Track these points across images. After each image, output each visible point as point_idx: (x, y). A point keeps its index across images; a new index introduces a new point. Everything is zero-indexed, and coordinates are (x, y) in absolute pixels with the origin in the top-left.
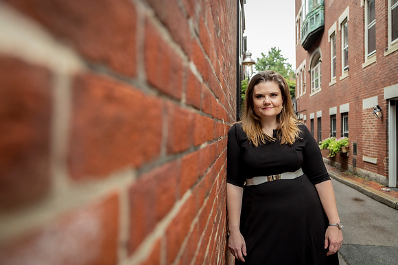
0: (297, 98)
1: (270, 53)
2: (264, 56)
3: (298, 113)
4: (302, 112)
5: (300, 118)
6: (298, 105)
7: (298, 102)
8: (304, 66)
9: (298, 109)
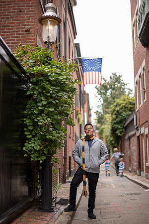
0: (137, 110)
3: (137, 127)
4: (143, 125)
5: (141, 133)
6: (138, 119)
7: (138, 115)
8: (144, 69)
9: (138, 123)
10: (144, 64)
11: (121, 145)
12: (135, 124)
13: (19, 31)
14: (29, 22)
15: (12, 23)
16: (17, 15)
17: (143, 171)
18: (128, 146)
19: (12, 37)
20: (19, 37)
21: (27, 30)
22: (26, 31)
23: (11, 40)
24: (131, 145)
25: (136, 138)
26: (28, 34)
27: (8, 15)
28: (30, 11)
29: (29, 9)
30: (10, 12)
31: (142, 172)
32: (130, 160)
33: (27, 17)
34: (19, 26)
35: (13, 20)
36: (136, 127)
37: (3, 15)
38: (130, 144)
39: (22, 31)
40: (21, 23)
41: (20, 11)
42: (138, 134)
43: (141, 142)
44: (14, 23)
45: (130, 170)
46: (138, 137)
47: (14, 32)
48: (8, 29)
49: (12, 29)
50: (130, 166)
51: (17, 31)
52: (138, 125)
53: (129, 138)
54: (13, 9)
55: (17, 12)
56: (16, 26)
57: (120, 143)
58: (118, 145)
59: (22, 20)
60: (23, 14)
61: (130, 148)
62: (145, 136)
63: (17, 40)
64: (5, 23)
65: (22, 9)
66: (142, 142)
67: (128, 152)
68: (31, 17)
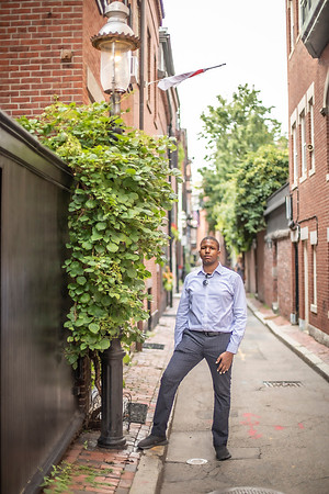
0: (293, 186)
1: (235, 97)
2: (223, 103)
3: (293, 225)
4: (306, 223)
5: (302, 239)
6: (295, 206)
7: (295, 197)
8: (311, 102)
9: (295, 215)
10: (311, 92)
11: (256, 251)
12: (288, 216)
13: (48, 61)
14: (70, 41)
15: (31, 42)
16: (43, 23)
17: (304, 319)
18: (272, 256)
19: (33, 74)
20: (49, 74)
21: (67, 59)
22: (63, 60)
23: (31, 81)
24: (278, 257)
25: (291, 245)
26: (68, 66)
27: (22, 24)
28: (72, 16)
29: (69, 10)
30: (28, 18)
31: (300, 320)
32: (276, 287)
33: (65, 29)
34: (48, 48)
35: (35, 36)
36: (290, 223)
37: (13, 24)
38: (276, 253)
39: (55, 61)
40: (52, 41)
41: (50, 16)
42: (294, 238)
43: (300, 256)
44: (37, 42)
45: (275, 308)
46: (295, 245)
47: (37, 62)
48: (25, 56)
49: (33, 55)
50: (275, 300)
51: (43, 61)
52: (295, 220)
53: (275, 241)
54: (35, 11)
55: (44, 17)
56: (40, 48)
57: (255, 245)
58: (249, 249)
59: (55, 35)
60: (55, 22)
61: (275, 263)
62: (310, 247)
63: (44, 80)
64: (17, 43)
65: (55, 10)
66: (303, 258)
67: (272, 270)
68: (73, 28)
